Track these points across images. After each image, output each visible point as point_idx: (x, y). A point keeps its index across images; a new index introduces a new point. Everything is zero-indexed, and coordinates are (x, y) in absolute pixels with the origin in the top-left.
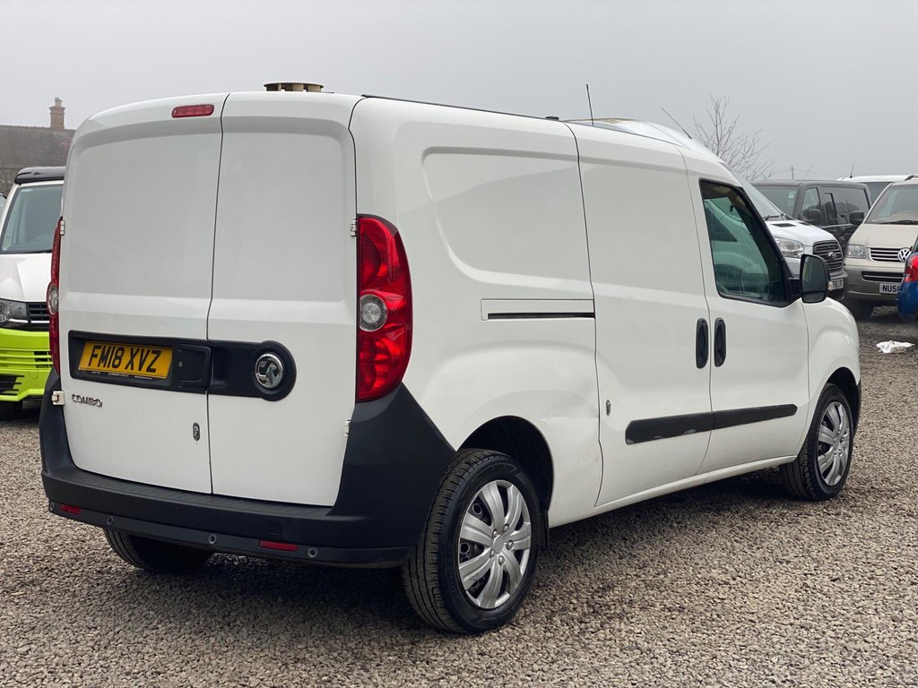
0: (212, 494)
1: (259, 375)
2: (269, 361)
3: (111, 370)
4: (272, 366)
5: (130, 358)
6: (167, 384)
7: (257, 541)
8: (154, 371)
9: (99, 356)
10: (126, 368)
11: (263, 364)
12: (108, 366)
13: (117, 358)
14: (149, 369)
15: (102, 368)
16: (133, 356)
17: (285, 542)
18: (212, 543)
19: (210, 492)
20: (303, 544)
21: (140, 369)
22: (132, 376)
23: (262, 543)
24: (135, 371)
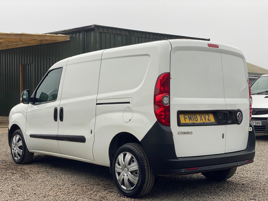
3: (195, 122)
5: (200, 118)
8: (210, 120)
10: (201, 120)
12: (194, 121)
13: (195, 118)
16: (201, 117)
21: (206, 120)
22: (204, 123)
24: (204, 121)
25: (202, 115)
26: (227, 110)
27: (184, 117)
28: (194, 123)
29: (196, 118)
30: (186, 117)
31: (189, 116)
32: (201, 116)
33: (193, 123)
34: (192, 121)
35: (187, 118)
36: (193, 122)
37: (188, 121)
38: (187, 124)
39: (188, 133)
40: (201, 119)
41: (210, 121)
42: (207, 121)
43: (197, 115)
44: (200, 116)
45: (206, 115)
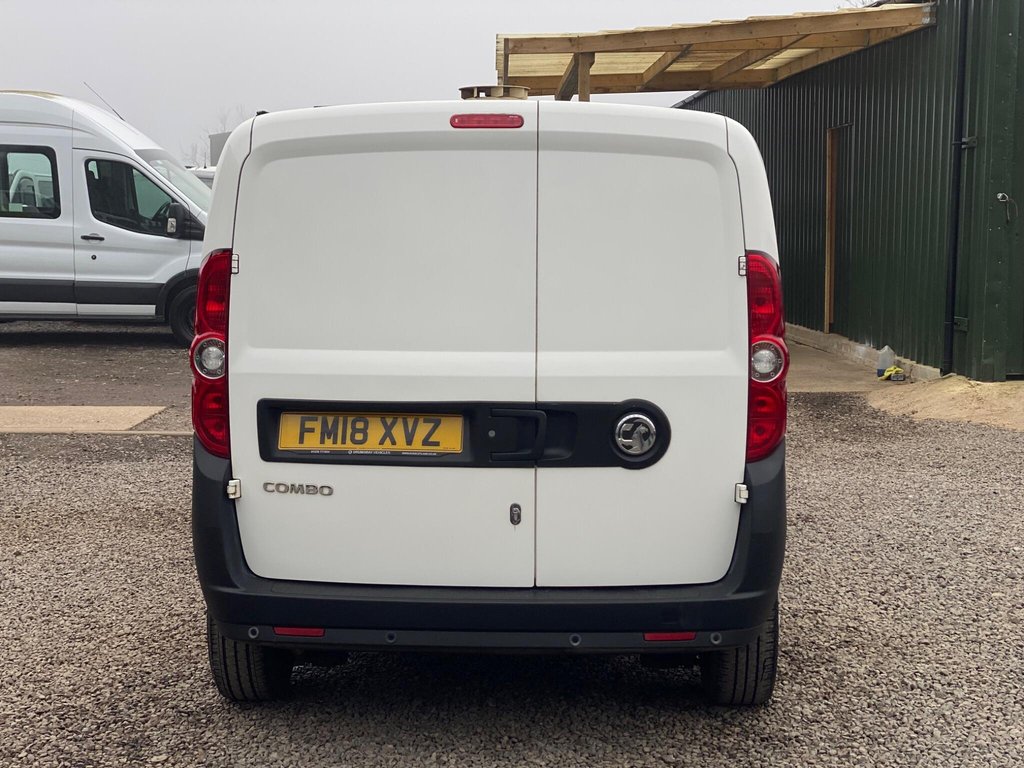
0: (535, 587)
1: (621, 440)
2: (636, 423)
3: (349, 446)
4: (642, 429)
6: (468, 460)
7: (641, 634)
8: (437, 444)
9: (318, 430)
10: (382, 443)
11: (628, 427)
12: (344, 442)
14: (426, 442)
15: (329, 445)
17: (683, 631)
18: (575, 644)
19: (532, 585)
20: (702, 630)
21: (409, 442)
23: (647, 636)
25: (400, 421)
26: (537, 406)
27: (302, 425)
28: (345, 453)
29: (364, 431)
30: (308, 425)
31: (325, 423)
32: (393, 424)
33: (333, 453)
34: (335, 442)
35: (312, 430)
36: (339, 446)
37: (312, 443)
38: (308, 452)
39: (312, 490)
40: (388, 434)
41: (435, 448)
42: (417, 446)
43: (369, 419)
44: (384, 424)
45: (421, 420)
